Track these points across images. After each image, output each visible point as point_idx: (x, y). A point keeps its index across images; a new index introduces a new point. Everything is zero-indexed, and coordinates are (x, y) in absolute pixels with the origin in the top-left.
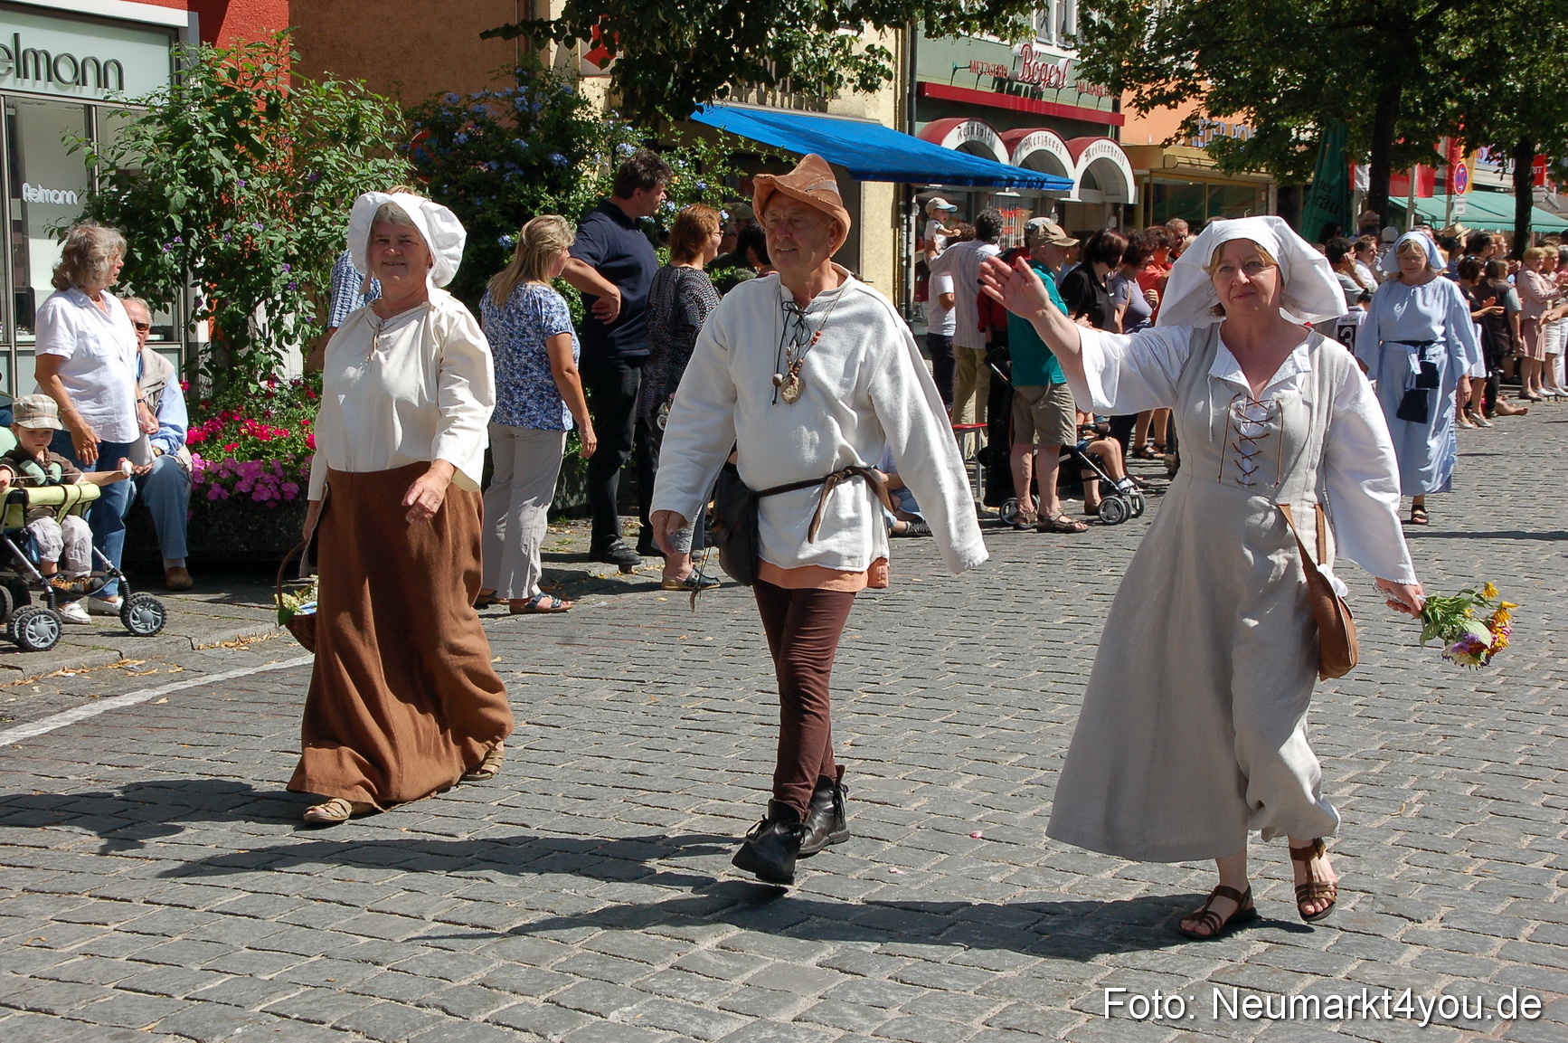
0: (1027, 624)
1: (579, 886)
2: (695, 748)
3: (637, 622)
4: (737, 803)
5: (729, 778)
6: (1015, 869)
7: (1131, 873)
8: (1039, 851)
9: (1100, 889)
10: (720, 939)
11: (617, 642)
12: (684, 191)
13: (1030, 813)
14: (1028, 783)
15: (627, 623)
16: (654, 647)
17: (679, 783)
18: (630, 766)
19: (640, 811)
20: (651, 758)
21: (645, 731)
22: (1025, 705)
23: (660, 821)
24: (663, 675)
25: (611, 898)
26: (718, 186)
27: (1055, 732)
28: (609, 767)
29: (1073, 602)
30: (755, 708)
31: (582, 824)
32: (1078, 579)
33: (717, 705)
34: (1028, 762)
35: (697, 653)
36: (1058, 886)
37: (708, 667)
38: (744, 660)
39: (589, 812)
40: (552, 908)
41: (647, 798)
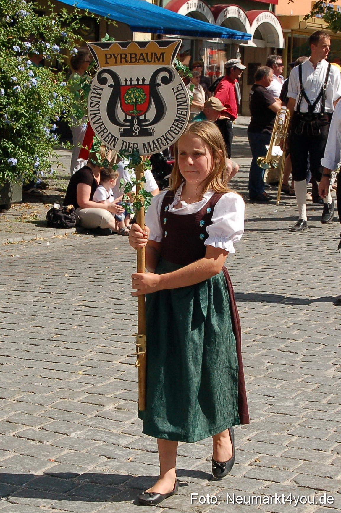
0: (243, 268)
1: (43, 382)
2: (85, 323)
3: (39, 265)
4: (111, 348)
5: (105, 337)
6: (253, 378)
7: (309, 381)
8: (264, 370)
9: (295, 387)
10: (116, 405)
11: (31, 275)
12: (54, 37)
13: (257, 354)
14: (254, 341)
15: (34, 265)
16: (51, 277)
17: (80, 339)
18: (54, 331)
19: (65, 351)
20: (64, 328)
21: (57, 315)
22: (247, 306)
23: (76, 355)
24: (60, 290)
25: (59, 387)
26: (72, 35)
27: (264, 319)
28: (43, 331)
29: (265, 259)
30: (111, 306)
31: (37, 355)
32: (267, 248)
33: (91, 304)
34: (253, 332)
35: (74, 280)
36: (275, 385)
37: (82, 286)
38: (100, 283)
39: (39, 351)
40: (33, 391)
41: (67, 345)
